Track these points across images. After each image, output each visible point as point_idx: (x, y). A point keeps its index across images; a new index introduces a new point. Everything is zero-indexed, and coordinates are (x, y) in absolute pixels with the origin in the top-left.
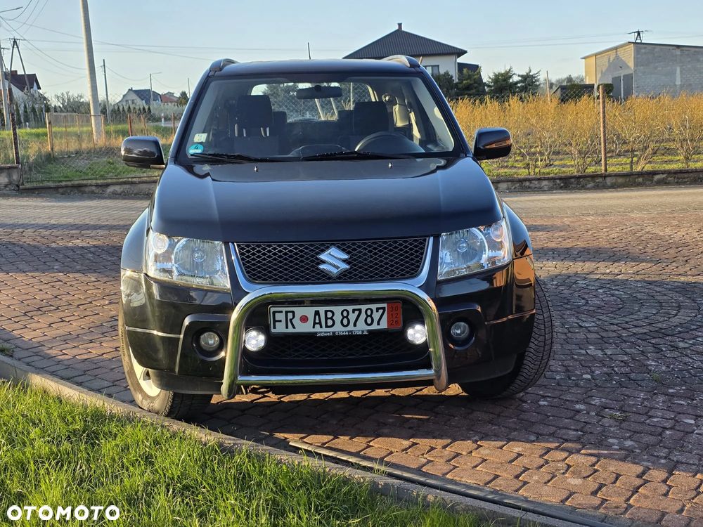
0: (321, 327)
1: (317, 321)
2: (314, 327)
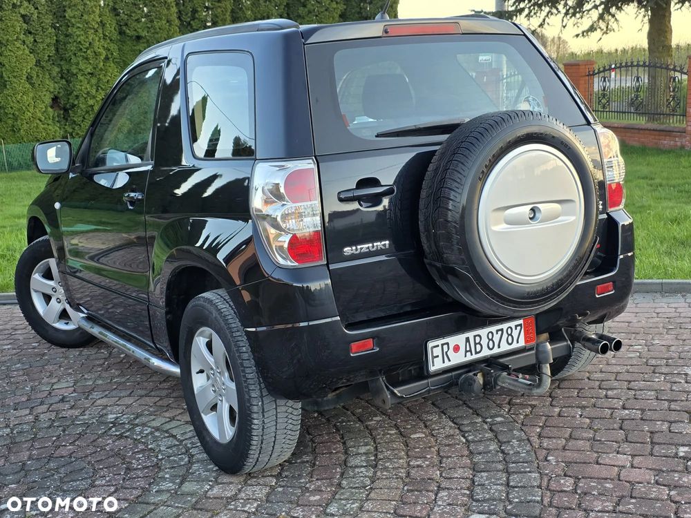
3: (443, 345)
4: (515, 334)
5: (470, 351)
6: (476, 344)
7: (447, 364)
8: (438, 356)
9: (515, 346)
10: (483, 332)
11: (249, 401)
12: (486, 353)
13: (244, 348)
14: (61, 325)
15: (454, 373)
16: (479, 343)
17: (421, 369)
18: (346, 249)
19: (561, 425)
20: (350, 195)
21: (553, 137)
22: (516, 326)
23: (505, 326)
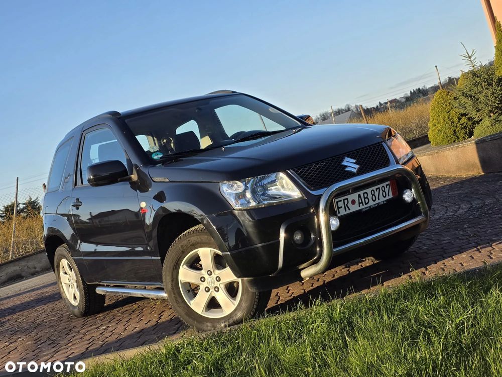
0: (363, 205)
1: (360, 202)
2: (359, 206)
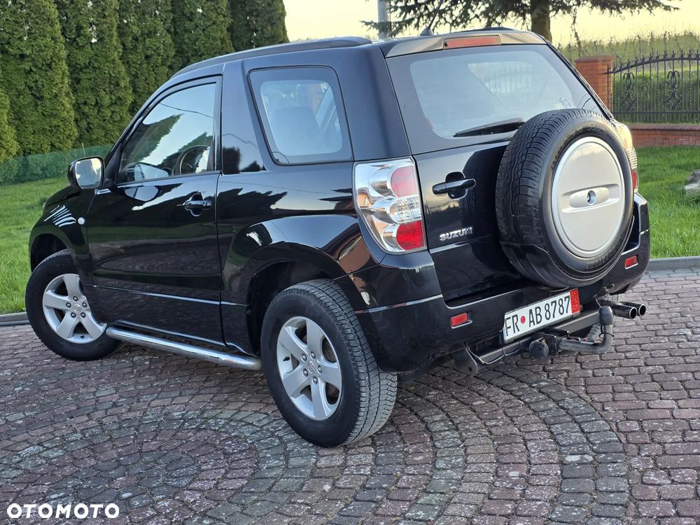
3: (513, 317)
4: (565, 305)
5: (533, 321)
6: (537, 315)
7: (518, 334)
8: (510, 327)
9: (565, 315)
10: (542, 304)
11: (358, 376)
12: (545, 322)
13: (349, 330)
14: (76, 340)
15: (521, 342)
16: (539, 314)
17: (497, 339)
18: (441, 236)
19: (600, 383)
20: (443, 187)
21: (602, 131)
22: (566, 298)
23: (557, 298)
